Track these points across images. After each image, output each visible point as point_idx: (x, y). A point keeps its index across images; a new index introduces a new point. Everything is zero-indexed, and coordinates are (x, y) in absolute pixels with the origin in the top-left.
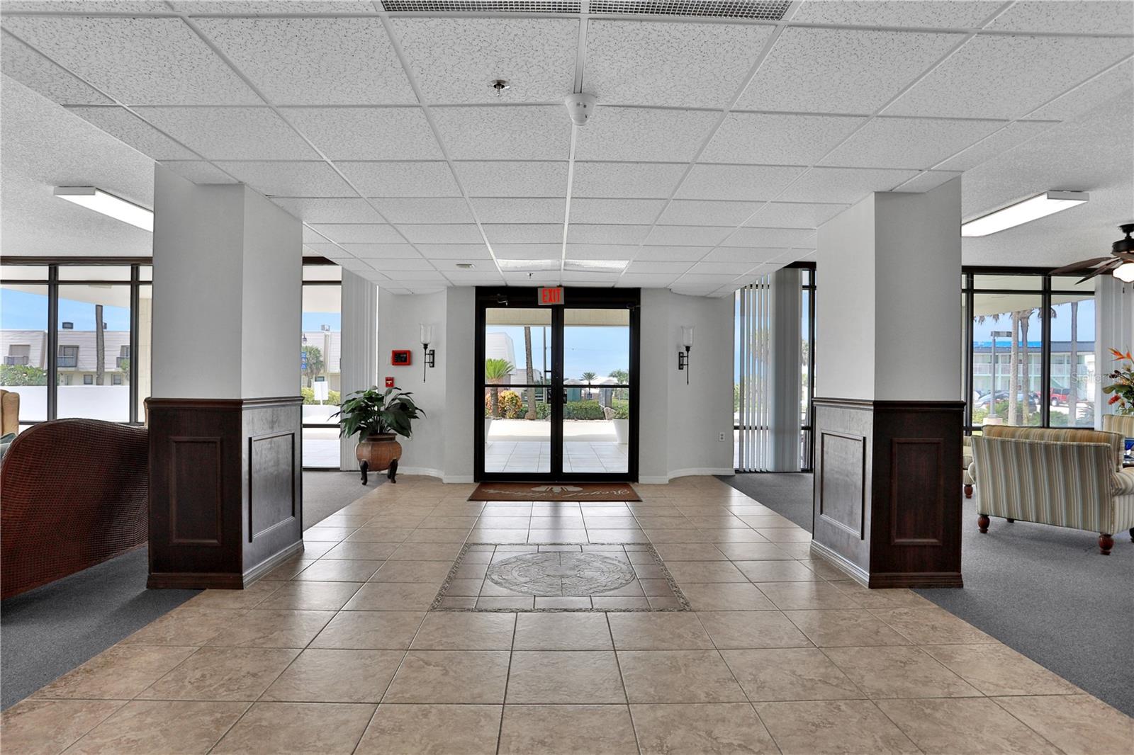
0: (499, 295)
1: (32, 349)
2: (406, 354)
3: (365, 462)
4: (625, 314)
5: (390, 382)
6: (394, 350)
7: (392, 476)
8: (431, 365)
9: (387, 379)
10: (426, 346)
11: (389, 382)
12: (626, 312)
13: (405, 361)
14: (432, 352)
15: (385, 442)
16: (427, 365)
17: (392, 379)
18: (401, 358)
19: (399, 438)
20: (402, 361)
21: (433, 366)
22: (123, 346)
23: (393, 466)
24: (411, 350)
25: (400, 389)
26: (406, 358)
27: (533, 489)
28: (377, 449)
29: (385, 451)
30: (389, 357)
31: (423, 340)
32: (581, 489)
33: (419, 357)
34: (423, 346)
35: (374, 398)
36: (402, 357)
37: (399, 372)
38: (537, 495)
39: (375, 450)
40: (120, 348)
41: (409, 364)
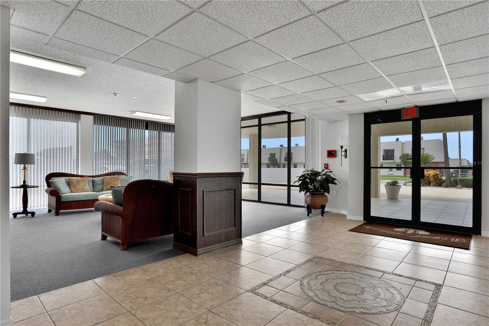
0: (377, 116)
1: (245, 155)
2: (334, 152)
3: (308, 204)
4: (469, 119)
5: (326, 166)
6: (328, 150)
7: (323, 213)
8: (346, 157)
9: (325, 165)
10: (342, 147)
12: (470, 118)
13: (333, 155)
14: (346, 150)
15: (318, 195)
16: (343, 157)
17: (327, 165)
18: (331, 154)
19: (326, 194)
20: (332, 155)
21: (346, 158)
22: (270, 154)
23: (323, 207)
24: (336, 150)
25: (330, 170)
27: (394, 229)
28: (314, 199)
29: (318, 200)
30: (326, 154)
31: (340, 144)
32: (428, 233)
33: (339, 153)
34: (340, 147)
35: (316, 174)
37: (330, 161)
38: (394, 233)
39: (312, 199)
40: (269, 154)
41: (335, 156)
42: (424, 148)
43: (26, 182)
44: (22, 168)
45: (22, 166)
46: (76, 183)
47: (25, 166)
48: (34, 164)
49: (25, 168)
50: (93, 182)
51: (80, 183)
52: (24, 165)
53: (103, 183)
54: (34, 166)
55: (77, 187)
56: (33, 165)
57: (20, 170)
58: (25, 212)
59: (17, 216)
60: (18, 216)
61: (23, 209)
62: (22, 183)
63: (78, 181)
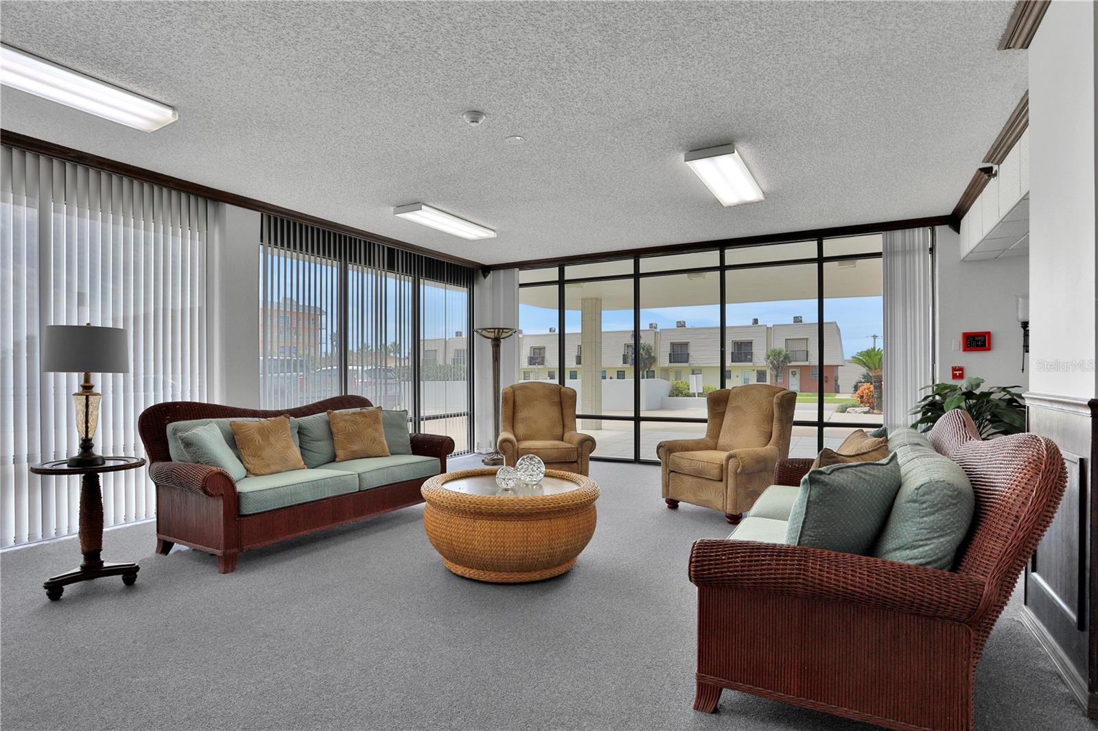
2: (984, 336)
6: (966, 331)
9: (954, 369)
10: (1025, 325)
11: (958, 373)
13: (983, 345)
17: (961, 368)
20: (978, 346)
24: (991, 331)
26: (985, 341)
30: (958, 341)
34: (1020, 324)
36: (978, 341)
37: (972, 360)
41: (989, 349)
43: (91, 446)
44: (76, 388)
45: (77, 378)
46: (257, 437)
47: (87, 379)
48: (125, 370)
49: (87, 388)
50: (301, 432)
51: (272, 440)
52: (83, 374)
53: (331, 433)
54: (124, 377)
55: (267, 452)
56: (121, 375)
57: (67, 394)
58: (93, 567)
59: (62, 590)
60: (68, 589)
61: (86, 559)
62: (76, 452)
63: (264, 432)
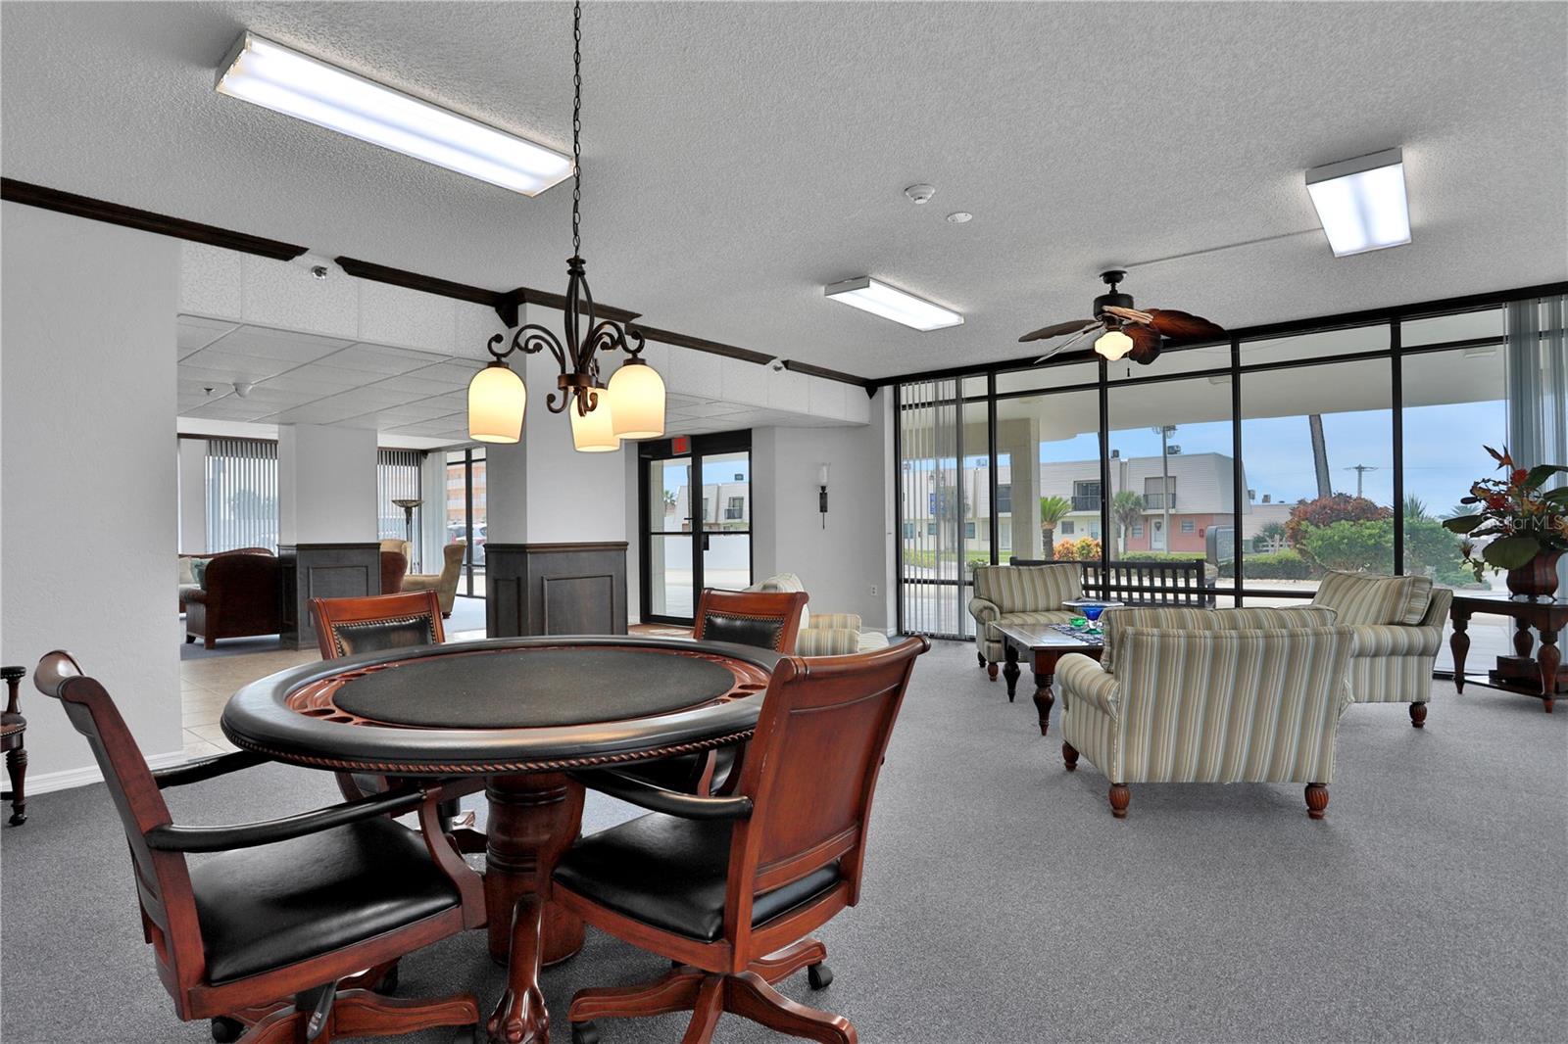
42: (1175, 477)
